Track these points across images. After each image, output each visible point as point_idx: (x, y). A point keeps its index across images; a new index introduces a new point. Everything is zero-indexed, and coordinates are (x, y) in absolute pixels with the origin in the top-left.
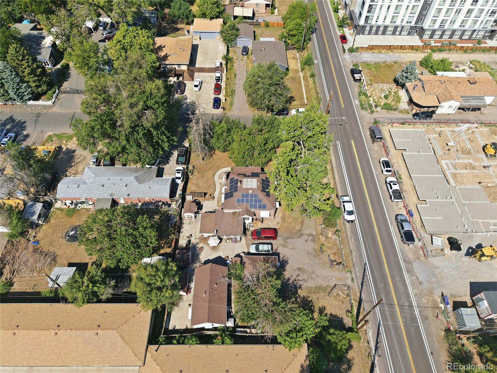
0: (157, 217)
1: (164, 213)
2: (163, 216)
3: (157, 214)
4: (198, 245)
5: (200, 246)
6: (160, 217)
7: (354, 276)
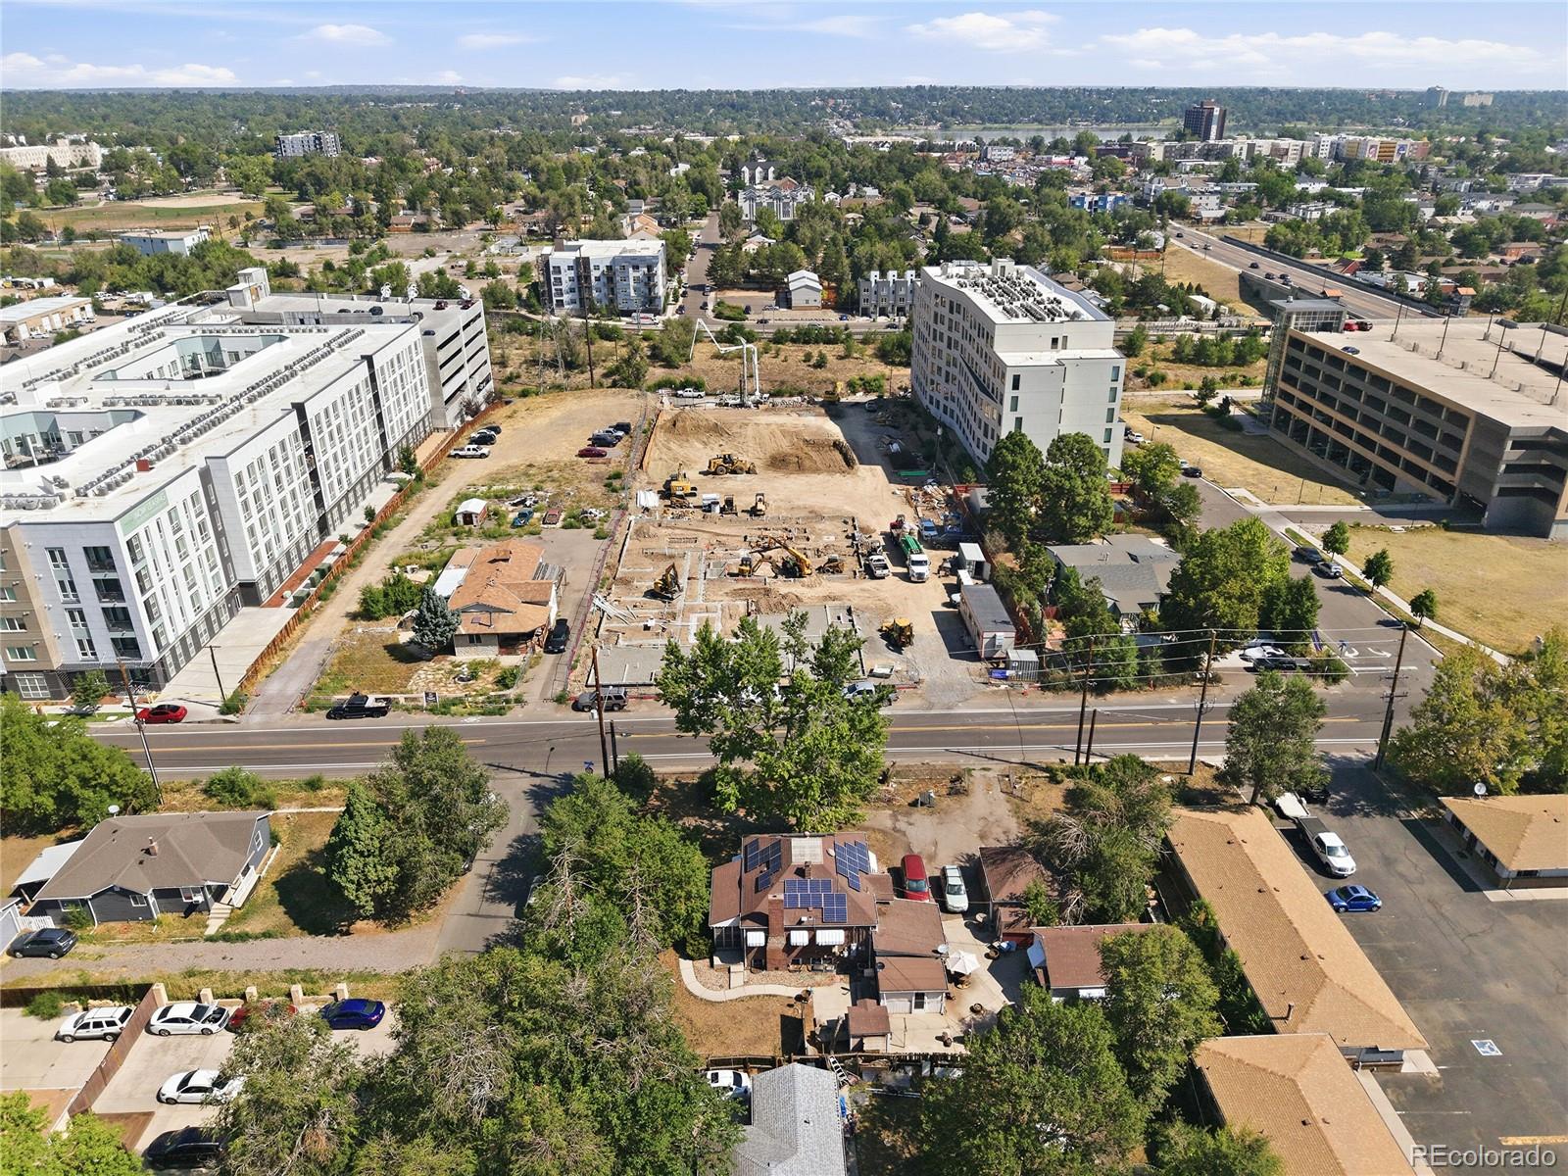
0: (888, 1138)
1: (872, 1121)
2: (883, 1121)
3: (875, 1140)
4: (968, 1020)
5: (968, 1016)
6: (886, 1127)
7: (978, 767)
